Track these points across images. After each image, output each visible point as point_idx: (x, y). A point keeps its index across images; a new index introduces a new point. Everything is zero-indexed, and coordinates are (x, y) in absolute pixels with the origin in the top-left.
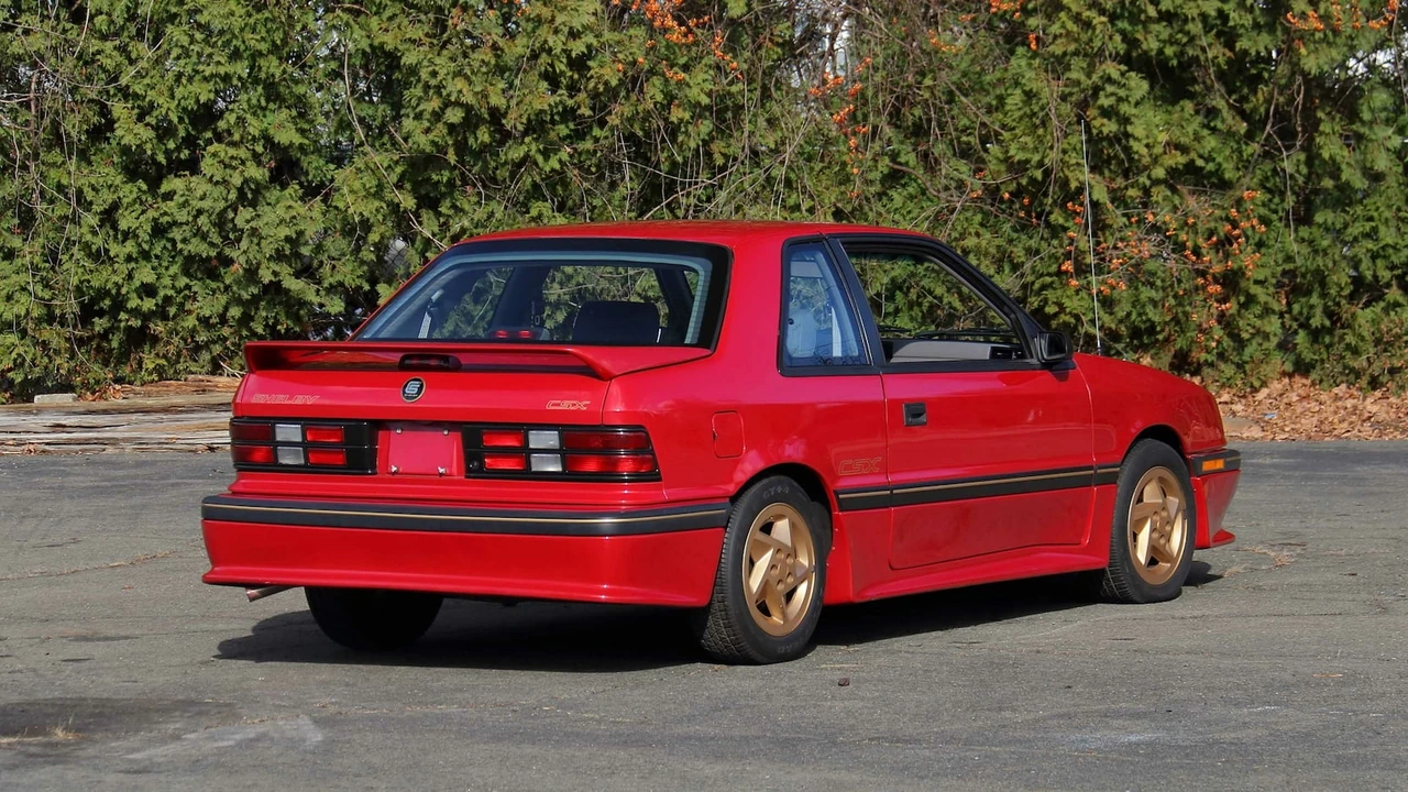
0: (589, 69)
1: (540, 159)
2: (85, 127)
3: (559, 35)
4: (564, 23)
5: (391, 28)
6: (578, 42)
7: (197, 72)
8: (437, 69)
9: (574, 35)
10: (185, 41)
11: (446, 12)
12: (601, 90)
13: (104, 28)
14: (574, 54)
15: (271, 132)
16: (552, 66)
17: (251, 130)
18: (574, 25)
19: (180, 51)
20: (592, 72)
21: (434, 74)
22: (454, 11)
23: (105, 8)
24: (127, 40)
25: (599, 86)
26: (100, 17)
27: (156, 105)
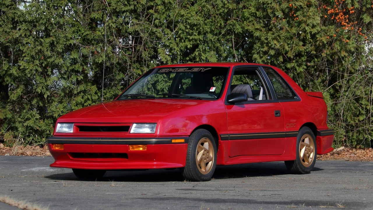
0: (317, 38)
1: (297, 68)
2: (149, 56)
3: (309, 26)
4: (311, 22)
5: (250, 25)
6: (314, 29)
7: (187, 38)
8: (268, 37)
9: (314, 26)
10: (184, 28)
11: (272, 19)
12: (321, 45)
13: (158, 24)
14: (313, 33)
15: (208, 58)
16: (305, 36)
17: (202, 57)
18: (314, 23)
19: (182, 31)
20: (318, 39)
21: (267, 39)
22: (273, 18)
23: (159, 18)
24: (164, 28)
25: (320, 43)
26: (156, 20)
27: (173, 48)
